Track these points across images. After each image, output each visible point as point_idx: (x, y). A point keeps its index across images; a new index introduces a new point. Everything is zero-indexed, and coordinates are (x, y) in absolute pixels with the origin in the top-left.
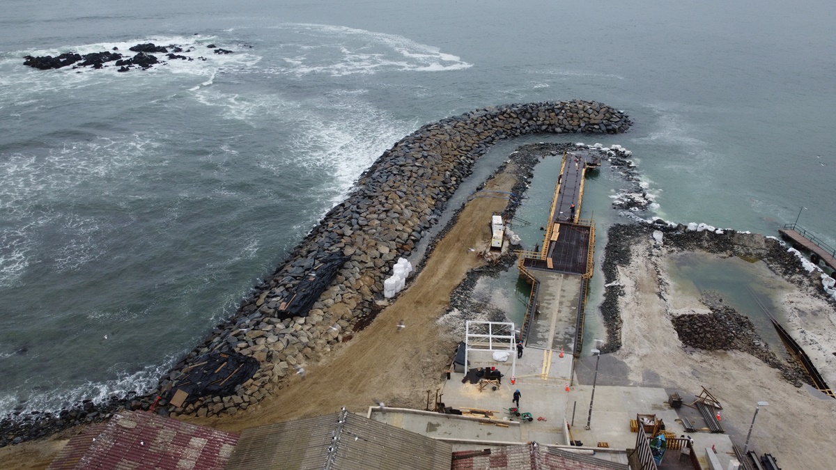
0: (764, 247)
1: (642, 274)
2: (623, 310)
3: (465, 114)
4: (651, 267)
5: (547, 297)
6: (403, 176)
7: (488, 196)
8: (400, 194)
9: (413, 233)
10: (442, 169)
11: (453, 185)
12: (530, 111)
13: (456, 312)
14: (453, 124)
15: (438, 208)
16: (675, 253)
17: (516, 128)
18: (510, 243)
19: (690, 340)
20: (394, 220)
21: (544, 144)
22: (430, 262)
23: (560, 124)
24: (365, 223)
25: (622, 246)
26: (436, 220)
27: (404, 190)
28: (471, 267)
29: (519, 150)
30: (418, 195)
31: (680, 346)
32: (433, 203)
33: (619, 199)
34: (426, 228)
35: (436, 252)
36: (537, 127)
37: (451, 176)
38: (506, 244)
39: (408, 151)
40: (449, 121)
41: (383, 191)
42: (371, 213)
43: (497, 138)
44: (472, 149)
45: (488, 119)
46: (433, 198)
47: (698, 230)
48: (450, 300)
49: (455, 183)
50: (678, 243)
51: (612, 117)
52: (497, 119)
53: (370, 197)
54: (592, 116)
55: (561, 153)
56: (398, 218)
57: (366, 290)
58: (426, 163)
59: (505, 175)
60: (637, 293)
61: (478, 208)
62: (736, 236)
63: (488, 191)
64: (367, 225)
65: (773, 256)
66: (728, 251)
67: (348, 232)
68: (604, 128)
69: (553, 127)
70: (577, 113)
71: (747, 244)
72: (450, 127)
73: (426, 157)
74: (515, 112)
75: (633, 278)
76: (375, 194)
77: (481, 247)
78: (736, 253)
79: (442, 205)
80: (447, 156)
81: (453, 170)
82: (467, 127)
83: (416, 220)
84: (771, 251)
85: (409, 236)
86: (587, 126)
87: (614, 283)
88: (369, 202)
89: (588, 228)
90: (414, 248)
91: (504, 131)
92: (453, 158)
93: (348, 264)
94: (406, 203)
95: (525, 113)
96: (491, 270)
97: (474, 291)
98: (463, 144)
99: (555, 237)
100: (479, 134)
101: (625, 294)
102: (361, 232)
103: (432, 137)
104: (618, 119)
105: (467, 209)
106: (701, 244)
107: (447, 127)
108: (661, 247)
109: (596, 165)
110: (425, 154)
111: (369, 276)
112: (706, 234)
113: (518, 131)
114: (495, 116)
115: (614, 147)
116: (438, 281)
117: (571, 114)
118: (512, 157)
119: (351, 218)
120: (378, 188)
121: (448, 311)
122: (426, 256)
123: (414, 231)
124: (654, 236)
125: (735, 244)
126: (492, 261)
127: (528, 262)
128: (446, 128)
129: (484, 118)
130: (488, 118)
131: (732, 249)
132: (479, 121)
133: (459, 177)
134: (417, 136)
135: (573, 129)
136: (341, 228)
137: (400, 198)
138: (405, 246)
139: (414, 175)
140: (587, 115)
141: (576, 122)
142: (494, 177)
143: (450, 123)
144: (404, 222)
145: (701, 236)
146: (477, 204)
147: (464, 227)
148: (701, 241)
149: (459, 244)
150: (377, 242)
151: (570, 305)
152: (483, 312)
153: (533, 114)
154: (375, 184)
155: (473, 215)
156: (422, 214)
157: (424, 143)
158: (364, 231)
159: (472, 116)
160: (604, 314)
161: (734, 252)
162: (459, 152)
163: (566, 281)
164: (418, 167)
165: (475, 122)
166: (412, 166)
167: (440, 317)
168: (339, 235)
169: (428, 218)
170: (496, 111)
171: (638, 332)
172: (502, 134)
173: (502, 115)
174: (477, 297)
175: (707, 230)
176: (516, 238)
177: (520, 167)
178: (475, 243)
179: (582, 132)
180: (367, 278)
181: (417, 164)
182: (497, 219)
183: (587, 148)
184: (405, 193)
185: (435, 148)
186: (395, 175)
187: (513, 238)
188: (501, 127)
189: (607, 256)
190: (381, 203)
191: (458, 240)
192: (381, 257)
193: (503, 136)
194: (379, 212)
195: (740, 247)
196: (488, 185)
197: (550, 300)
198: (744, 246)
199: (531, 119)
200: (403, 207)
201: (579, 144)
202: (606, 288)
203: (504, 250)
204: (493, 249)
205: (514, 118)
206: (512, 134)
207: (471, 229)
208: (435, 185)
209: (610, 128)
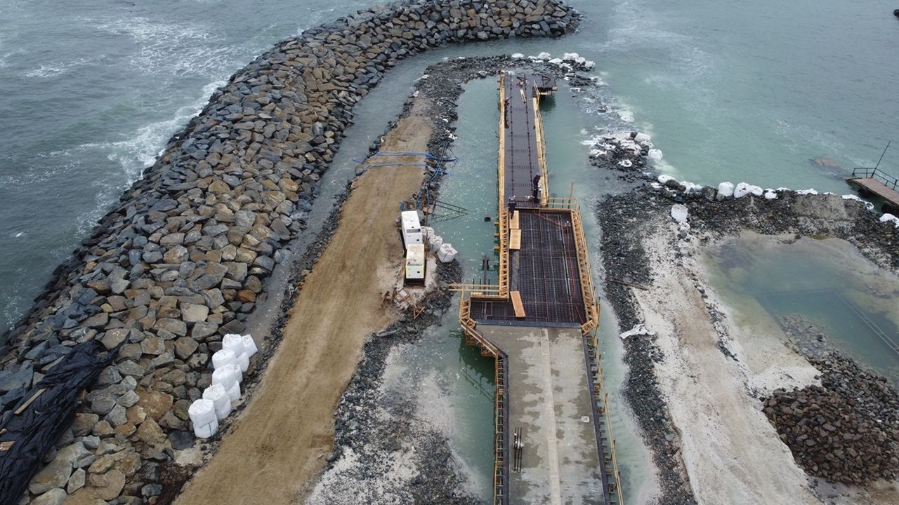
0: (845, 216)
1: (678, 301)
2: (672, 398)
3: (341, 20)
4: (689, 282)
5: (529, 397)
6: (238, 141)
7: (390, 163)
8: (231, 180)
9: (259, 260)
10: (308, 119)
11: (329, 147)
12: (438, 8)
13: (349, 460)
14: (323, 38)
15: (305, 196)
16: (711, 243)
17: (421, 37)
18: (438, 261)
19: (818, 464)
20: (217, 241)
21: (465, 60)
22: (291, 329)
23: (484, 26)
24: (157, 256)
25: (628, 242)
26: (302, 222)
27: (238, 171)
28: (372, 330)
29: (430, 73)
30: (266, 178)
31: (806, 483)
32: (295, 188)
33: (597, 147)
34: (283, 242)
35: (303, 303)
36: (451, 33)
37: (325, 129)
38: (432, 265)
39: (247, 91)
40: (315, 33)
41: (199, 177)
42: (170, 232)
43: (394, 55)
44: (356, 78)
45: (376, 25)
46: (294, 178)
47: (737, 195)
48: (333, 430)
49: (332, 141)
50: (712, 223)
51: (555, 11)
52: (390, 25)
53: (173, 194)
54: (528, 10)
55: (493, 74)
56: (227, 234)
57: (152, 430)
58: (278, 111)
59: (413, 120)
60: (686, 351)
61: (374, 191)
62: (800, 201)
63: (387, 152)
64: (161, 261)
65: (864, 232)
66: (791, 228)
67: (120, 284)
68: (546, 28)
69: (475, 31)
70: (506, 7)
71: (818, 213)
72: (317, 43)
73: (280, 100)
74: (416, 12)
75: (667, 314)
76: (184, 186)
77: (386, 279)
78: (802, 232)
79: (312, 189)
80: (316, 95)
81: (326, 118)
82: (344, 41)
83: (262, 230)
84: (857, 222)
85: (249, 268)
86: (523, 27)
87: (635, 331)
88: (169, 204)
89: (567, 215)
90: (262, 291)
91: (403, 43)
92: (326, 97)
93: (111, 373)
94: (242, 198)
95: (432, 12)
96: (410, 329)
97: (382, 389)
98: (340, 69)
99: (515, 242)
100: (364, 51)
101: (662, 355)
102: (147, 282)
103: (288, 63)
104: (564, 13)
105: (357, 195)
106: (746, 221)
107: (312, 43)
108: (689, 236)
109: (550, 89)
110: (277, 94)
111: (161, 390)
112: (752, 201)
113: (424, 40)
114: (387, 20)
115: (567, 56)
116: (308, 378)
117: (498, 9)
118: (419, 86)
119: (130, 247)
120: (189, 172)
121: (330, 463)
122: (285, 310)
123: (259, 254)
124: (673, 214)
125: (801, 215)
126: (410, 309)
127: (476, 306)
128: (311, 45)
129: (371, 24)
130: (377, 23)
131: (796, 224)
132: (363, 29)
133: (340, 129)
134: (264, 62)
135: (503, 33)
136: (106, 273)
137: (232, 188)
138: (242, 294)
139: (258, 137)
140: (520, 10)
141: (506, 22)
142: (396, 126)
143: (317, 37)
144: (238, 240)
145: (744, 206)
146: (373, 183)
147: (353, 235)
148: (746, 214)
149: (345, 277)
150: (181, 298)
151: (575, 412)
152: (404, 445)
153: (444, 13)
154: (185, 163)
155: (368, 207)
156: (274, 215)
157: (275, 75)
158: (153, 277)
159: (352, 22)
160: (637, 412)
161: (800, 230)
162: (336, 84)
163: (555, 347)
164: (265, 120)
165: (358, 32)
166: (253, 121)
167: (313, 484)
168: (100, 293)
169: (286, 220)
170: (387, 11)
171: (716, 460)
172: (400, 48)
173: (398, 17)
174: (390, 403)
175: (753, 195)
176: (448, 251)
177: (435, 103)
178: (375, 269)
179: (518, 36)
180: (156, 397)
181: (263, 115)
182: (411, 219)
183: (529, 62)
184: (240, 177)
185: (294, 82)
186: (223, 140)
187: (443, 250)
188: (398, 37)
189: (607, 264)
190: (193, 205)
191: (344, 267)
192: (189, 334)
193: (403, 51)
194: (186, 227)
195: (808, 220)
196: (388, 141)
197: (534, 403)
198: (814, 217)
199: (441, 20)
200: (237, 207)
201: (516, 56)
202: (624, 341)
203: (429, 281)
204: (410, 283)
205: (416, 21)
206: (417, 48)
207: (366, 239)
208: (297, 151)
209: (555, 26)
